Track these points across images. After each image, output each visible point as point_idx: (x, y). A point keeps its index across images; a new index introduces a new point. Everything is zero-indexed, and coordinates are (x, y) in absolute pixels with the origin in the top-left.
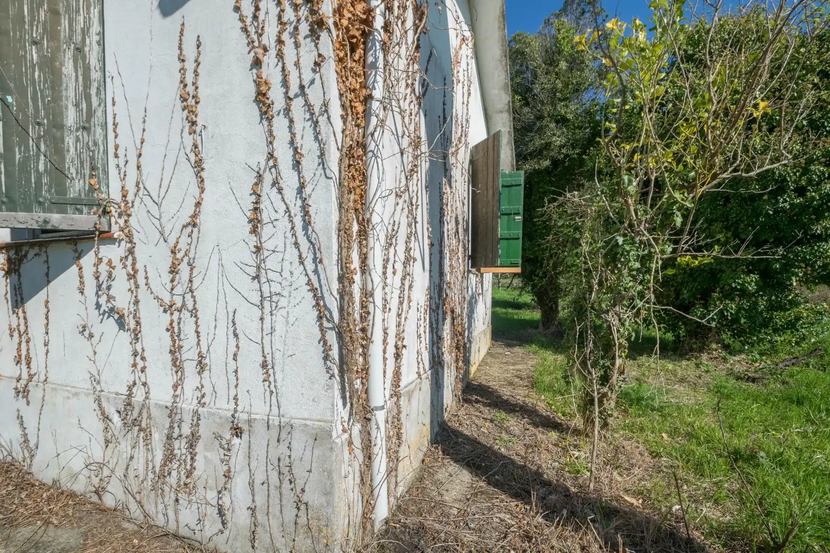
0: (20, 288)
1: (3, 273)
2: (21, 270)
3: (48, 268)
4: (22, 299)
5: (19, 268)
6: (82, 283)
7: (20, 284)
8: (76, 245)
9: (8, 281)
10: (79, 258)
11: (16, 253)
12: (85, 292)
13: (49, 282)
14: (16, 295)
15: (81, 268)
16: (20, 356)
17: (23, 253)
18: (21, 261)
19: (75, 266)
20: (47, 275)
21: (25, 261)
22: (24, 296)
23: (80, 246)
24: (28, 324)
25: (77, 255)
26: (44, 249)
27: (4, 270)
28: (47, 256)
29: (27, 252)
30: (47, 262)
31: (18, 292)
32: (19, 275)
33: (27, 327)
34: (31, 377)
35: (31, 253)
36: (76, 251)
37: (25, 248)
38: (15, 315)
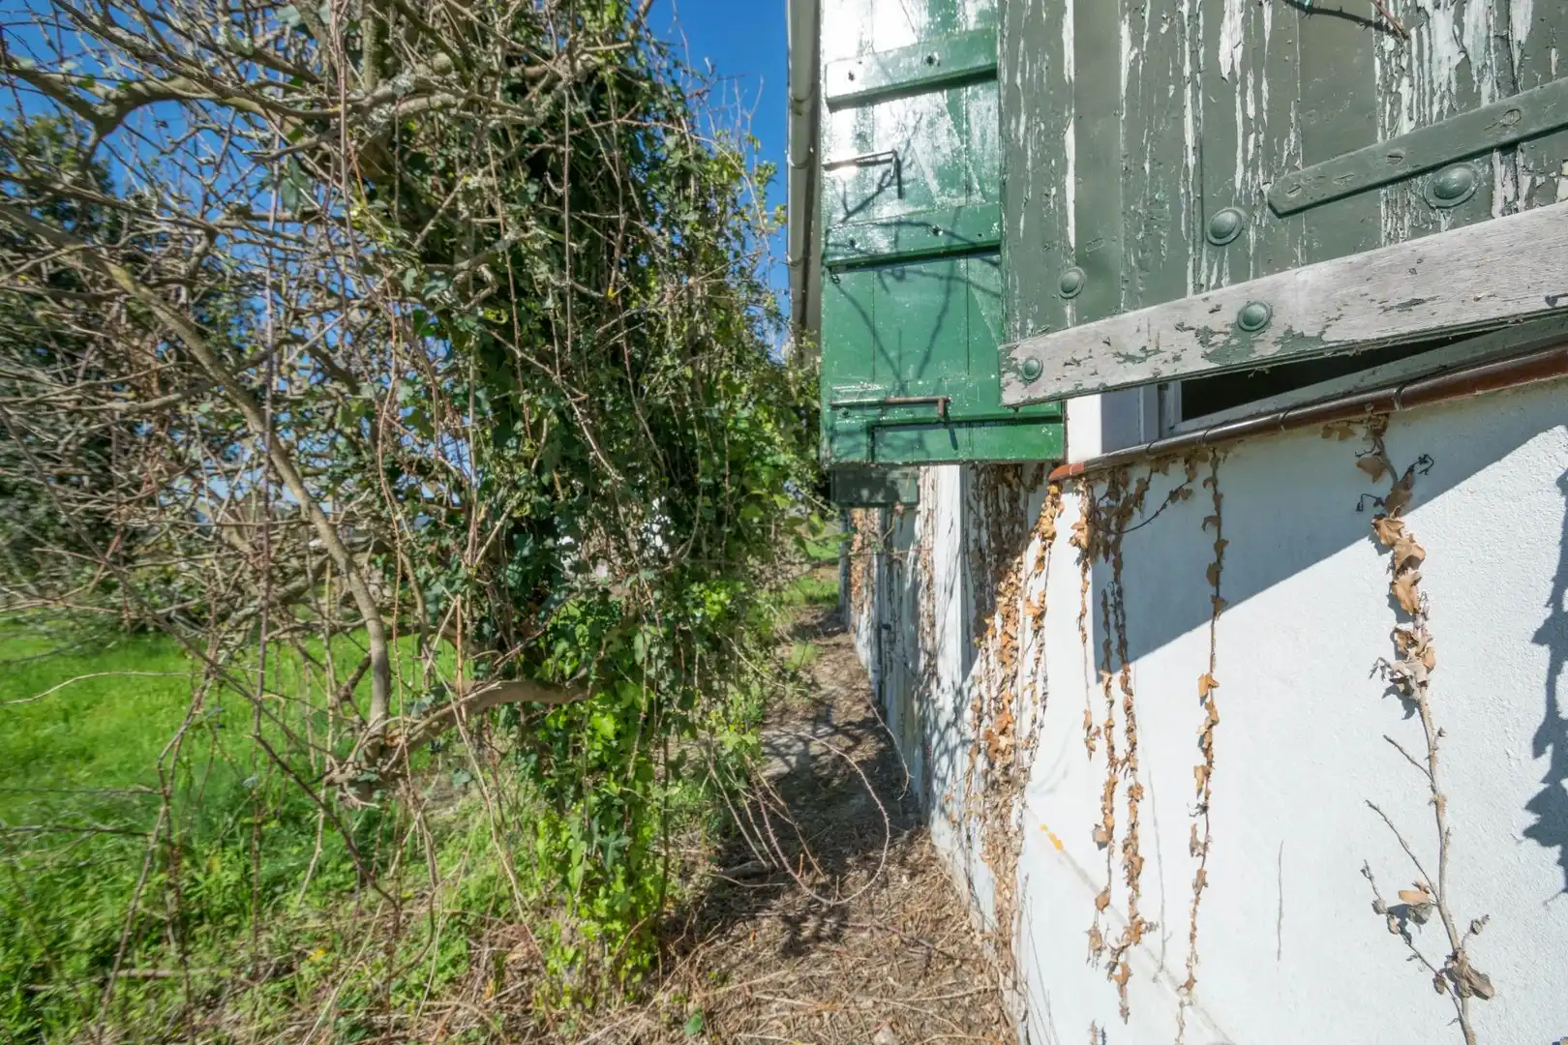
0: (1118, 605)
1: (1077, 552)
2: (1122, 547)
3: (1220, 546)
4: (1123, 644)
5: (1118, 541)
6: (1407, 644)
7: (1120, 592)
8: (1377, 434)
9: (1089, 576)
10: (1397, 502)
11: (1113, 493)
12: (1429, 697)
13: (1219, 605)
14: (1107, 623)
15: (1406, 564)
16: (1110, 830)
17: (1133, 488)
18: (1124, 514)
19: (1365, 547)
20: (1214, 574)
21: (1136, 519)
22: (1129, 636)
23: (1404, 443)
24: (1139, 734)
25: (1384, 488)
26: (1204, 471)
27: (1077, 544)
28: (1217, 498)
29: (1144, 486)
30: (1215, 520)
31: (1112, 617)
32: (1118, 565)
33: (1133, 745)
34: (1137, 929)
35: (1160, 486)
36: (1377, 466)
37: (1139, 473)
38: (1101, 686)
